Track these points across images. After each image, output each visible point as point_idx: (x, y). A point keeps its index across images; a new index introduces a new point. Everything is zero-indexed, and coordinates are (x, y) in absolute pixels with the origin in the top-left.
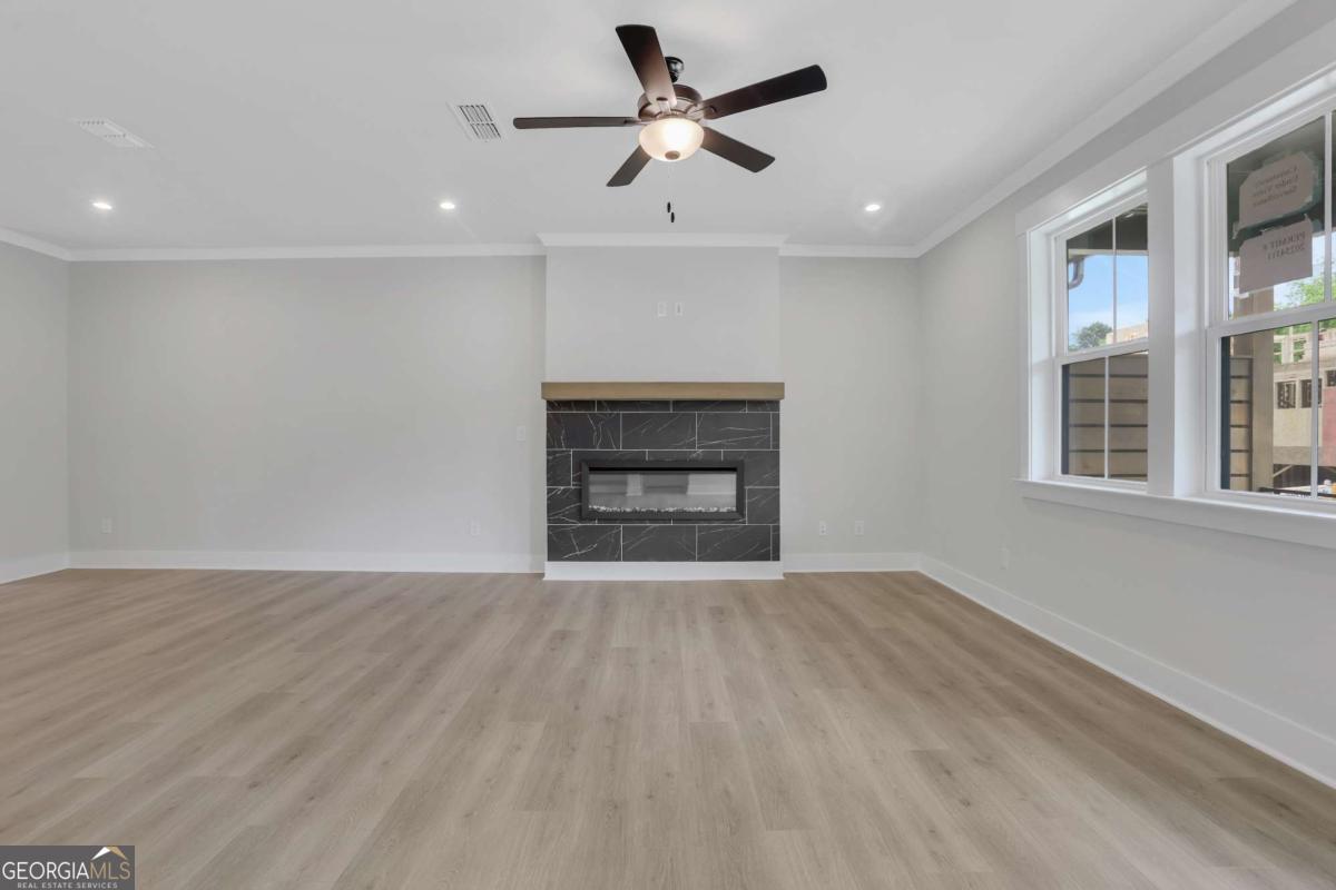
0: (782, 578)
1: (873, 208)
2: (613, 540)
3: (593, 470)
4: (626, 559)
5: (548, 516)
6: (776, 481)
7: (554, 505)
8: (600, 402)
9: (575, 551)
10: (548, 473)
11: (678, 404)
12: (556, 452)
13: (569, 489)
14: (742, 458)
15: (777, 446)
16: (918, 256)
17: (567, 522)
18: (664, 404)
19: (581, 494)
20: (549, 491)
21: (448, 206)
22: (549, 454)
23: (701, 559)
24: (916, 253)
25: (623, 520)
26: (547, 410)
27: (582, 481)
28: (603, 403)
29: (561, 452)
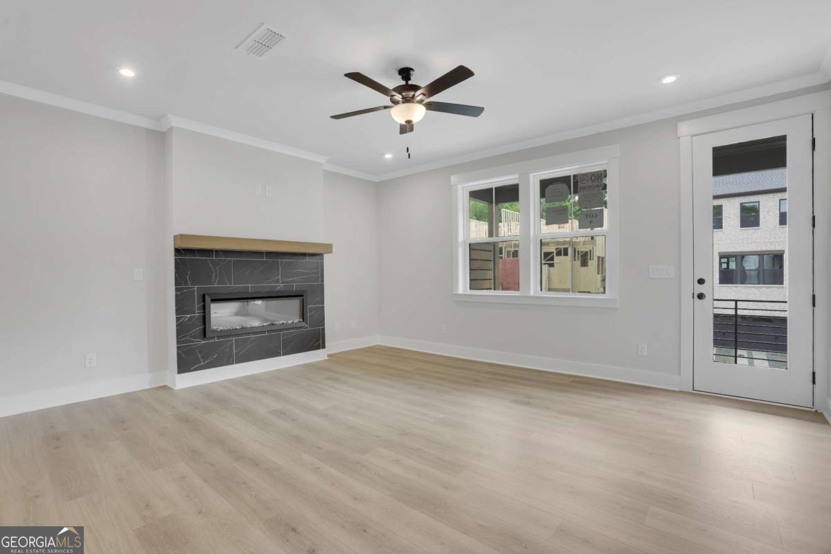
0: (327, 358)
1: (388, 156)
2: (227, 350)
3: (214, 301)
4: (238, 362)
5: (177, 339)
6: (322, 302)
7: (181, 330)
8: (217, 251)
9: (201, 362)
10: (176, 306)
11: (269, 254)
12: (184, 288)
13: (194, 317)
14: (305, 289)
15: (323, 281)
16: (377, 181)
17: (193, 342)
18: (259, 254)
19: (205, 319)
20: (178, 319)
21: (127, 73)
22: (177, 290)
23: (284, 354)
24: (376, 179)
25: (235, 335)
26: (175, 255)
27: (204, 309)
28: (219, 252)
29: (187, 288)
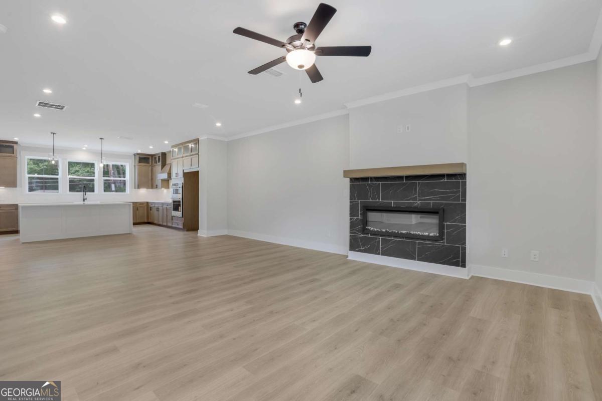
0: (467, 278)
2: (377, 245)
4: (382, 254)
5: (350, 230)
6: (464, 220)
7: (352, 225)
8: (371, 178)
9: (361, 247)
10: (350, 211)
11: (408, 178)
13: (358, 219)
14: (442, 206)
15: (465, 200)
16: (596, 58)
17: (358, 234)
18: (400, 178)
19: (364, 222)
20: (351, 219)
21: (298, 102)
22: (351, 202)
23: (419, 260)
25: (382, 235)
26: (350, 182)
27: (364, 215)
28: (372, 179)
29: (355, 201)
